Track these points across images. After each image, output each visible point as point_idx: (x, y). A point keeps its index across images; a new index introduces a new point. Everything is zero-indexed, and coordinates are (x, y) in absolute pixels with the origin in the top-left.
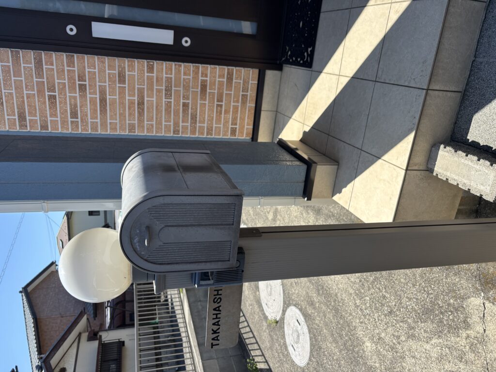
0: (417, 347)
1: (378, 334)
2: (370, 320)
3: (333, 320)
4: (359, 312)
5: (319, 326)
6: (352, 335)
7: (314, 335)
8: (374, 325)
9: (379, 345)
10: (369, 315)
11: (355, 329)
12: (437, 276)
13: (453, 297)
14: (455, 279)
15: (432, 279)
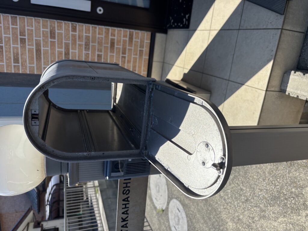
0: (267, 224)
1: (237, 216)
2: (231, 206)
3: (204, 208)
4: (223, 201)
5: (193, 212)
6: (218, 218)
7: (190, 219)
8: (234, 210)
9: (238, 224)
10: (231, 203)
11: (220, 214)
12: (282, 172)
13: (294, 187)
14: (296, 174)
15: (278, 174)
